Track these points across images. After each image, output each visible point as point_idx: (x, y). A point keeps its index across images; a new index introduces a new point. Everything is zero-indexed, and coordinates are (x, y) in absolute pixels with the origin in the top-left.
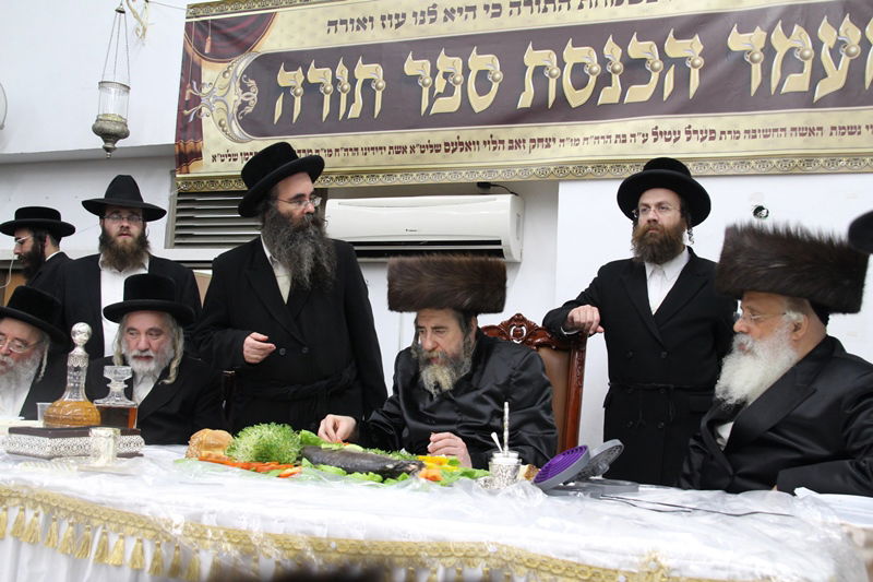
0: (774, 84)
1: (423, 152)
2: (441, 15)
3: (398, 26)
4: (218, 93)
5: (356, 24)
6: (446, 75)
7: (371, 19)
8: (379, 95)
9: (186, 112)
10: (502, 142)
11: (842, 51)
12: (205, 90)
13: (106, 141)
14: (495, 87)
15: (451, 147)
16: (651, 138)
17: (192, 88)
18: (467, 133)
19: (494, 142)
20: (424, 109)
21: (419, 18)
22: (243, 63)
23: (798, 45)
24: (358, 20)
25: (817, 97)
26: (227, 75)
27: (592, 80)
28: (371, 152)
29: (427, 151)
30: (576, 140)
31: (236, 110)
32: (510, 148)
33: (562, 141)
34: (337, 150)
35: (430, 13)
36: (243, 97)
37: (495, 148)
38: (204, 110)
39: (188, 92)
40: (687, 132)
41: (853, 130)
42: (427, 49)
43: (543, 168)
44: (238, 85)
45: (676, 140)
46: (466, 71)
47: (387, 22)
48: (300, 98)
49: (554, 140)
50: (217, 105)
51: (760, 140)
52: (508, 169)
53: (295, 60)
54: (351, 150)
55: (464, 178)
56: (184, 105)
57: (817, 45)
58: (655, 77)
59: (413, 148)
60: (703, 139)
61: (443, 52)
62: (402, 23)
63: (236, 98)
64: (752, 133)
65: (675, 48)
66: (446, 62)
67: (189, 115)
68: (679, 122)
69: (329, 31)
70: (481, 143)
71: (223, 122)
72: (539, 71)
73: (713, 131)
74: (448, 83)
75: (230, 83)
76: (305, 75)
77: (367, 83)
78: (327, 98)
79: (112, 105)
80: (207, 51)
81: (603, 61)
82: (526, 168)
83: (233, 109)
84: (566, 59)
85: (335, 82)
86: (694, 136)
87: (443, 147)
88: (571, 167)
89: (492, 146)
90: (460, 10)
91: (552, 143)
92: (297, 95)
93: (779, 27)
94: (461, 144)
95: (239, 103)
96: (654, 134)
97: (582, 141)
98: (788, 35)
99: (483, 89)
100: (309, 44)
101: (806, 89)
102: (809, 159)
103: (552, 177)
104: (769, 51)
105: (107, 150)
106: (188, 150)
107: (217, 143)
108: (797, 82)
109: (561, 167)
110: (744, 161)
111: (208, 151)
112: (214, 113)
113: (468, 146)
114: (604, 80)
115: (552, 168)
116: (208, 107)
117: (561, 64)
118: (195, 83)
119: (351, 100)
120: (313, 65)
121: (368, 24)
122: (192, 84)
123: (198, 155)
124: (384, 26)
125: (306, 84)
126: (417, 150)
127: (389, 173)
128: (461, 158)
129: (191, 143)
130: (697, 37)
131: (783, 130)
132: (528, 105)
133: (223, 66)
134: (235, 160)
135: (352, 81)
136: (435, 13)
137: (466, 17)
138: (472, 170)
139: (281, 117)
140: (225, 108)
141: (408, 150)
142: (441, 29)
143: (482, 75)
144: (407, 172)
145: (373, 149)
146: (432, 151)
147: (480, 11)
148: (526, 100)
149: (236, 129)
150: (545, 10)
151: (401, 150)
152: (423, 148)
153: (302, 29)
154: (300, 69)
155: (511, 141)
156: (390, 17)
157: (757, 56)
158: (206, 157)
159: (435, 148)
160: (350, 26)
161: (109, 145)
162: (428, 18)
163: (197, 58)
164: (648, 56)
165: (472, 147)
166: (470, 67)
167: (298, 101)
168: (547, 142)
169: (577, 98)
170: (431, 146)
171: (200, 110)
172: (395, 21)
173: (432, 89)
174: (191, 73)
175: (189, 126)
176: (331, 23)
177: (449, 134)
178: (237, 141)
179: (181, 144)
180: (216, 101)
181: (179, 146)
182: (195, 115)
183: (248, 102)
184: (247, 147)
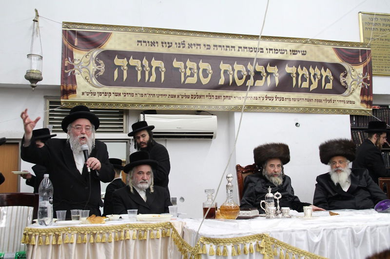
0: (299, 85)
1: (182, 98)
2: (187, 46)
3: (169, 47)
4: (84, 65)
5: (150, 44)
6: (190, 69)
7: (157, 43)
8: (163, 74)
9: (66, 71)
10: (213, 96)
11: (316, 77)
12: (76, 62)
13: (31, 83)
14: (210, 76)
15: (194, 97)
16: (265, 99)
17: (68, 60)
18: (200, 92)
19: (210, 96)
20: (182, 81)
21: (178, 45)
22: (95, 53)
23: (305, 73)
24: (151, 42)
25: (311, 90)
26: (88, 57)
27: (244, 77)
29: (184, 98)
31: (94, 73)
32: (216, 99)
33: (235, 97)
34: (145, 94)
35: (182, 44)
36: (97, 68)
38: (76, 71)
39: (67, 62)
40: (276, 98)
41: (320, 101)
42: (182, 58)
43: (230, 106)
44: (94, 62)
45: (272, 100)
46: (198, 68)
47: (164, 45)
49: (232, 97)
50: (83, 70)
51: (296, 102)
52: (217, 106)
53: (123, 55)
54: (152, 95)
56: (64, 68)
57: (310, 74)
58: (264, 78)
59: (178, 96)
60: (280, 100)
61: (188, 60)
62: (171, 46)
63: (94, 68)
64: (294, 100)
65: (270, 69)
66: (190, 64)
67: (68, 72)
68: (273, 94)
69: (138, 45)
70: (205, 96)
71: (87, 78)
72: (226, 72)
73: (283, 98)
74: (191, 72)
75: (90, 60)
76: (128, 61)
77: (157, 68)
78: (139, 73)
79: (35, 66)
80: (76, 45)
81: (248, 71)
82: (223, 106)
83: (92, 72)
84: (235, 68)
85: (143, 66)
86: (278, 99)
87: (191, 96)
89: (209, 97)
90: (194, 45)
92: (125, 70)
93: (299, 67)
94: (198, 96)
95: (96, 70)
96: (266, 97)
97: (242, 98)
98: (302, 69)
99: (205, 76)
100: (128, 49)
101: (308, 87)
102: (310, 109)
103: (233, 110)
104: (297, 74)
105: (32, 86)
106: (68, 89)
107: (85, 87)
108: (305, 85)
110: (292, 108)
111: (80, 90)
112: (82, 73)
113: (200, 97)
114: (248, 77)
116: (78, 70)
117: (233, 70)
118: (70, 59)
119: (150, 74)
120: (131, 58)
121: (156, 44)
123: (74, 92)
124: (163, 46)
125: (128, 65)
126: (180, 97)
127: (168, 105)
128: (197, 101)
129: (70, 86)
130: (276, 66)
131: (303, 99)
132: (223, 84)
133: (86, 53)
134: (94, 95)
135: (151, 67)
136: (184, 44)
137: (197, 48)
140: (88, 71)
141: (177, 96)
142: (186, 51)
143: (204, 71)
144: (176, 105)
145: (161, 95)
146: (186, 98)
147: (202, 46)
148: (222, 82)
149: (95, 81)
150: (226, 50)
151: (173, 96)
152: (183, 96)
153: (125, 42)
154: (126, 59)
155: (216, 96)
156: (165, 43)
157: (294, 75)
158: (79, 93)
159: (188, 97)
160: (148, 44)
162: (182, 46)
163: (70, 47)
164: (262, 71)
165: (202, 97)
166: (200, 67)
167: (125, 73)
168: (230, 97)
169: (239, 83)
170: (186, 96)
171: (74, 71)
172: (168, 45)
173: (185, 74)
174: (67, 54)
176: (138, 41)
177: (193, 92)
178: (96, 87)
179: (65, 86)
180: (83, 68)
181: (63, 87)
182: (71, 73)
183: (100, 70)
184: (101, 90)
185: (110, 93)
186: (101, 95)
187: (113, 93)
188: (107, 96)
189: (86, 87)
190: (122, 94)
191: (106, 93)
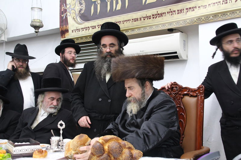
1: (144, 20)
4: (72, 7)
9: (62, 16)
10: (174, 11)
12: (68, 6)
13: (35, 29)
15: (155, 16)
17: (64, 6)
18: (161, 10)
19: (171, 12)
20: (144, 2)
28: (126, 22)
29: (146, 19)
30: (205, 6)
31: (78, 12)
32: (178, 13)
33: (199, 7)
36: (80, 7)
37: (172, 14)
38: (68, 14)
39: (63, 8)
43: (192, 20)
44: (78, 3)
48: (99, 5)
49: (196, 7)
50: (72, 12)
52: (177, 22)
55: (160, 28)
56: (62, 13)
59: (140, 19)
63: (78, 8)
67: (64, 16)
70: (166, 13)
71: (74, 18)
75: (76, 3)
78: (109, 3)
82: (185, 21)
83: (77, 12)
87: (152, 16)
88: (203, 18)
89: (171, 14)
91: (195, 9)
92: (98, 4)
94: (159, 14)
95: (79, 10)
97: (207, 6)
103: (196, 23)
105: (36, 32)
106: (64, 29)
109: (199, 18)
111: (70, 29)
112: (71, 14)
113: (161, 15)
115: (195, 19)
118: (64, 4)
119: (117, 3)
122: (63, 5)
123: (67, 31)
126: (142, 19)
127: (133, 29)
128: (159, 20)
129: (65, 27)
134: (79, 31)
138: (164, 24)
139: (93, 13)
140: (75, 12)
141: (139, 19)
144: (139, 28)
145: (126, 21)
146: (148, 19)
149: (79, 20)
151: (136, 20)
152: (144, 18)
155: (178, 11)
158: (70, 31)
159: (149, 17)
161: (37, 31)
165: (163, 15)
168: (193, 9)
170: (147, 17)
171: (67, 14)
174: (63, 1)
175: (64, 21)
177: (154, 11)
178: (79, 24)
179: (62, 27)
180: (72, 10)
181: (61, 28)
182: (65, 16)
183: (82, 9)
184: (83, 26)
185: (89, 27)
186: (83, 30)
187: (91, 27)
188: (87, 30)
189: (74, 26)
190: (96, 27)
191: (86, 28)
